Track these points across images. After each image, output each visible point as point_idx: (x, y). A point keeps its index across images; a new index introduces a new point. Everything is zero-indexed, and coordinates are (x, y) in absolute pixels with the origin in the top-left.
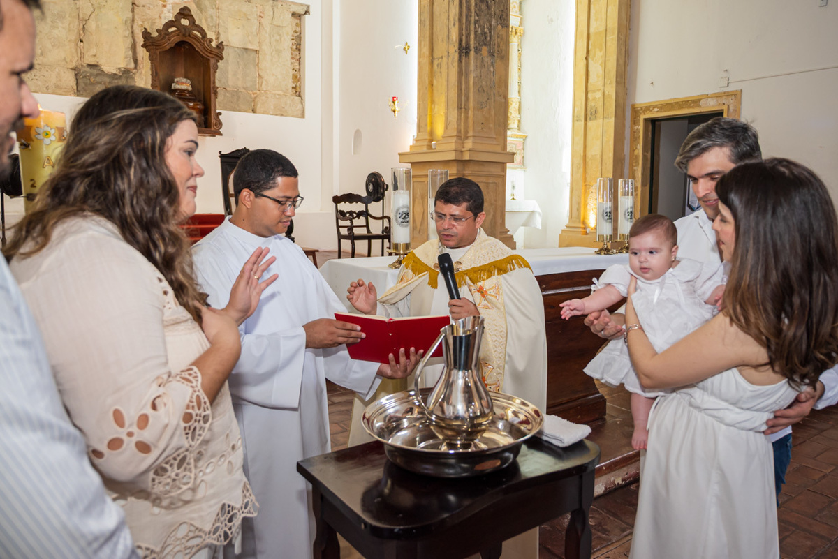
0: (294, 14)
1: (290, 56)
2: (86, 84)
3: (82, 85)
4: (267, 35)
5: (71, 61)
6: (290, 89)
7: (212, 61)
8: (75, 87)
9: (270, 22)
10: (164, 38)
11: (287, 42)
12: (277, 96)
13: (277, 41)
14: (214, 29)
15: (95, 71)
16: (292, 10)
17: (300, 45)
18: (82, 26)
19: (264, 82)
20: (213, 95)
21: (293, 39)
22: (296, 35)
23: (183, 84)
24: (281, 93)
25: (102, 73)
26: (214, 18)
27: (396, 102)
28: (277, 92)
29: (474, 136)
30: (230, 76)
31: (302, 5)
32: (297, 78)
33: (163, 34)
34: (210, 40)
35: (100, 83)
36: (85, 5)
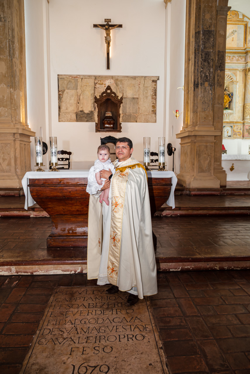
0: (153, 81)
1: (151, 98)
2: (79, 117)
3: (78, 117)
4: (142, 91)
5: (75, 110)
6: (151, 111)
7: (118, 104)
8: (76, 119)
9: (143, 86)
10: (101, 98)
11: (150, 93)
12: (145, 115)
13: (146, 93)
14: (121, 92)
15: (82, 113)
16: (152, 79)
17: (156, 93)
18: (78, 98)
19: (140, 110)
20: (118, 117)
21: (153, 91)
22: (154, 89)
23: (109, 114)
24: (147, 113)
25: (85, 113)
26: (122, 88)
27: (177, 112)
28: (146, 113)
29: (199, 124)
30: (127, 109)
31: (156, 77)
32: (154, 107)
33: (101, 97)
34: (118, 97)
35: (84, 117)
36: (79, 91)
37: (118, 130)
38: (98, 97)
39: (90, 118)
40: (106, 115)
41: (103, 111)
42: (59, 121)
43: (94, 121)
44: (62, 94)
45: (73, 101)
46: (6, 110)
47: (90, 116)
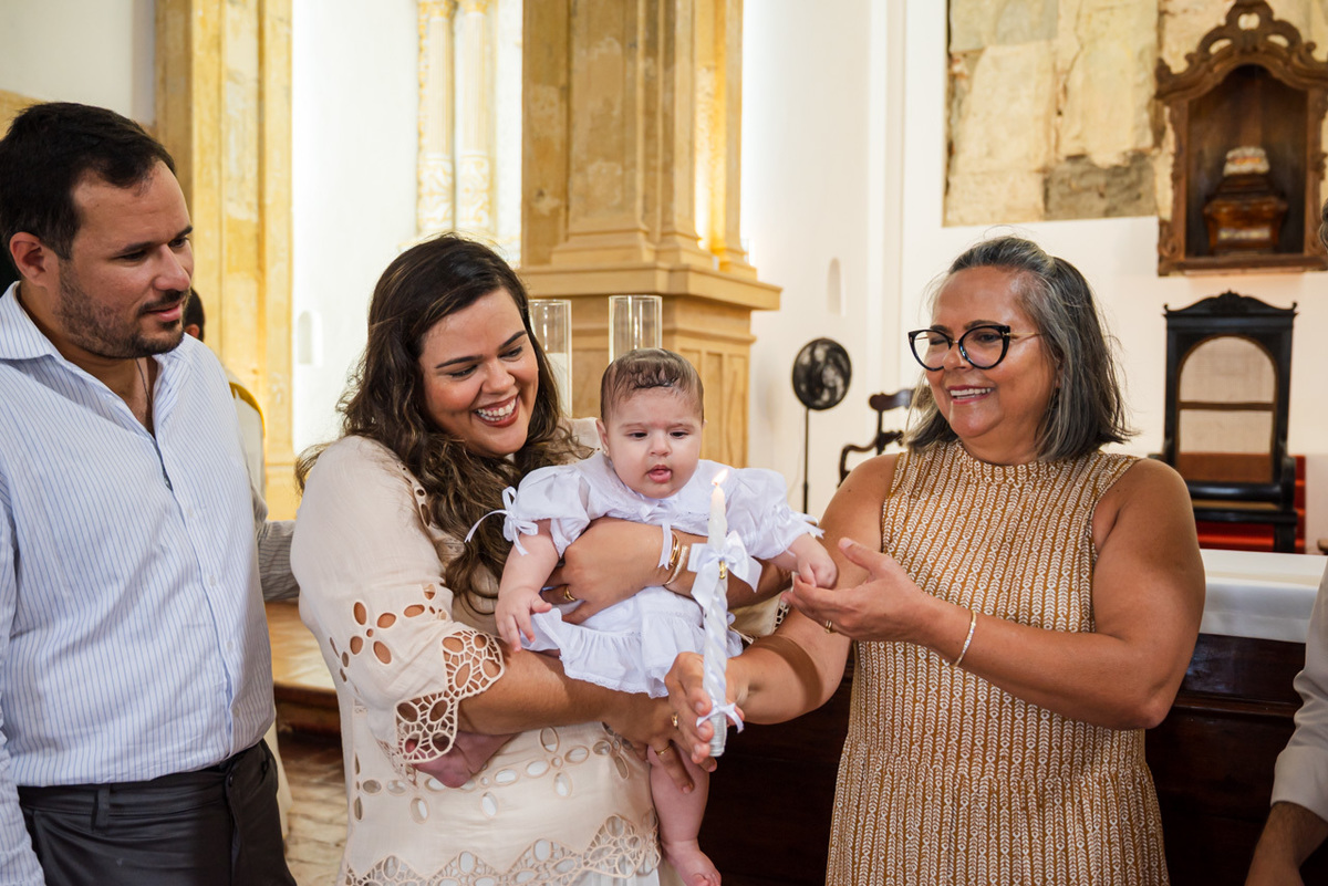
2: (1062, 196)
3: (1053, 192)
5: (1037, 156)
8: (1041, 204)
10: (1198, 68)
15: (1079, 167)
18: (1061, 86)
20: (1311, 176)
23: (1248, 161)
25: (1094, 169)
33: (1196, 60)
34: (1311, 47)
35: (1088, 189)
36: (1066, 44)
37: (1307, 253)
38: (1178, 66)
39: (1125, 195)
40: (1231, 169)
41: (1208, 148)
42: (945, 223)
43: (1155, 210)
44: (966, 72)
45: (1029, 104)
46: (619, 172)
47: (1127, 180)
